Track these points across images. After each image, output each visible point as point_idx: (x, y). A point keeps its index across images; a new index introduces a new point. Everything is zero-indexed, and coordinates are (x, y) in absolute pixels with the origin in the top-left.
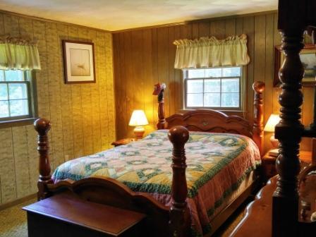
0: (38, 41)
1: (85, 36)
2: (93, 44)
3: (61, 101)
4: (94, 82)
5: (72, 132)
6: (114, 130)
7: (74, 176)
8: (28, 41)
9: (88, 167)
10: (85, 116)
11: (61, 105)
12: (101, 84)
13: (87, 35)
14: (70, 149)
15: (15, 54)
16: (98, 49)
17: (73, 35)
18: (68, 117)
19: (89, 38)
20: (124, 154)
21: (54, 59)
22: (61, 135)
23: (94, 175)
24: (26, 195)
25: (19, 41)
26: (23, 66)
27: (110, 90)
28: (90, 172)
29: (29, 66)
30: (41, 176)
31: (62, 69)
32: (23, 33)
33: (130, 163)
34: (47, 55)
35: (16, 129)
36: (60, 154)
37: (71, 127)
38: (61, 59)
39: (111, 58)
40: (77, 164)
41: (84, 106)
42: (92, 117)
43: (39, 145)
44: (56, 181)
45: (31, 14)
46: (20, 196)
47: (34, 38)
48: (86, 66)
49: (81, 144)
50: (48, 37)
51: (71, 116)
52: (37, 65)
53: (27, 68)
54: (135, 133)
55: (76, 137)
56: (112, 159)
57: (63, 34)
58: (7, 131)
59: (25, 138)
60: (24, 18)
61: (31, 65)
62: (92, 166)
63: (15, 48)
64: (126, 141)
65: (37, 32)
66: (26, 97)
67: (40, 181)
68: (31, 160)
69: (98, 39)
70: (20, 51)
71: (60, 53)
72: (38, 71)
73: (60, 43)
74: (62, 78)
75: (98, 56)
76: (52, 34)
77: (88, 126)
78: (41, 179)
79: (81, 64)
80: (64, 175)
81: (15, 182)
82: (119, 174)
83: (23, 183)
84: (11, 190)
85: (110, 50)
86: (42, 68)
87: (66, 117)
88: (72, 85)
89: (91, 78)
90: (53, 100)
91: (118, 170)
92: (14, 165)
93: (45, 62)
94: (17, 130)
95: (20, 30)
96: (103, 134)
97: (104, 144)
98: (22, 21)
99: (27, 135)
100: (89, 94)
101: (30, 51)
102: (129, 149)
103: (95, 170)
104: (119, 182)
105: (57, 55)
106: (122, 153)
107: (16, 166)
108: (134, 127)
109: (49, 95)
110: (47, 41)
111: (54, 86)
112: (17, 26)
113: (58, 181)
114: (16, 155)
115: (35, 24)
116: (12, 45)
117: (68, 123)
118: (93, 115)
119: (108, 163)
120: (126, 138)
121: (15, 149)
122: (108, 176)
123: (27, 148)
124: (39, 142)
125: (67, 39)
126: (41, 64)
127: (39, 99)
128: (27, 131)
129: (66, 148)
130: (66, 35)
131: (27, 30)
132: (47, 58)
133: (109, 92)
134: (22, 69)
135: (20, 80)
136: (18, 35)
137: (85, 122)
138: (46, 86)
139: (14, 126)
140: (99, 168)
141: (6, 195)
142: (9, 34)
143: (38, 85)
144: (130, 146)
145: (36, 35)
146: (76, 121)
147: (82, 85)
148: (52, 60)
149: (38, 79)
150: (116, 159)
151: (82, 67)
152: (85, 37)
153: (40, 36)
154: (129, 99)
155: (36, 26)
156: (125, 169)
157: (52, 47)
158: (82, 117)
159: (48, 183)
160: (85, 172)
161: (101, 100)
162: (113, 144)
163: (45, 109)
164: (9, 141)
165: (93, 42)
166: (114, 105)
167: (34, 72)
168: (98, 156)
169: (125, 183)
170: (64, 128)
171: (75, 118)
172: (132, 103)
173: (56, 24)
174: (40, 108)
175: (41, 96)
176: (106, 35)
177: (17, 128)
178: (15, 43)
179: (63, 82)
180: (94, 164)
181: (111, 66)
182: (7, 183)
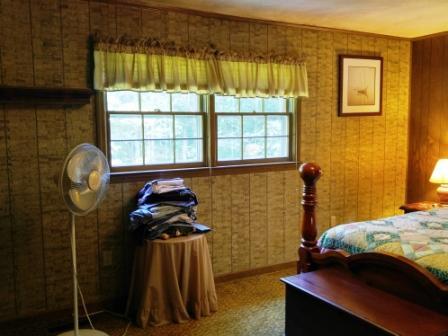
0: (308, 58)
1: (371, 47)
2: (381, 59)
3: (331, 141)
4: (379, 114)
5: (342, 184)
6: (404, 186)
7: (348, 247)
8: (295, 59)
9: (370, 237)
10: (363, 164)
11: (331, 146)
12: (388, 117)
13: (374, 46)
14: (338, 209)
15: (278, 76)
16: (388, 65)
17: (354, 47)
18: (339, 163)
19: (377, 50)
20: (424, 225)
21: (326, 83)
22: (327, 187)
23: (380, 249)
24: (279, 262)
25: (284, 59)
26: (286, 92)
27: (402, 126)
28: (373, 245)
29: (294, 93)
30: (303, 240)
31: (336, 95)
32: (290, 48)
33: (436, 240)
34: (317, 77)
35: (271, 175)
36: (325, 213)
37: (342, 177)
38: (335, 81)
39: (408, 79)
40: (353, 230)
41: (363, 149)
42: (372, 165)
43: (305, 198)
44: (323, 250)
45: (301, 22)
46: (270, 263)
47: (304, 54)
48: (370, 92)
49: (354, 203)
50: (320, 52)
51: (342, 162)
52: (304, 90)
53: (291, 95)
54: (440, 194)
55: (347, 191)
56: (406, 231)
57: (340, 46)
58: (261, 177)
59: (281, 187)
60: (293, 28)
61: (296, 90)
62: (376, 237)
63: (279, 68)
64: (423, 205)
65: (307, 47)
66: (287, 133)
67: (302, 246)
68: (287, 217)
69: (390, 51)
70: (284, 72)
71: (335, 73)
72: (305, 99)
73: (335, 59)
74: (335, 107)
75: (388, 76)
76: (326, 48)
77: (366, 178)
78: (304, 244)
79: (363, 88)
80: (334, 243)
81: (267, 243)
82: (418, 254)
83: (276, 246)
84: (261, 252)
85: (406, 67)
86: (310, 94)
87: (335, 163)
88: (348, 118)
89: (375, 108)
90: (321, 138)
91: (418, 248)
92: (266, 220)
93: (314, 85)
94: (273, 177)
95: (285, 44)
96: (386, 192)
97: (387, 207)
98: (289, 32)
99: (284, 184)
100: (371, 131)
101: (296, 72)
102: (431, 219)
103: (381, 242)
104: (420, 266)
105: (331, 76)
106: (422, 224)
107: (269, 223)
108: (438, 185)
109: (317, 132)
110: (319, 58)
111: (323, 119)
112: (283, 39)
113: (326, 250)
114: (270, 208)
115: (305, 35)
116: (275, 65)
117: (338, 172)
118: (374, 163)
119: (401, 235)
120: (423, 200)
121: (269, 201)
122: (401, 254)
123: (283, 201)
124: (304, 194)
125: (345, 53)
126: (310, 90)
127: (303, 137)
128: (284, 179)
129: (332, 206)
130: (345, 48)
131: (295, 43)
132: (317, 81)
133: (401, 129)
134: (285, 96)
135: (280, 111)
136: (283, 52)
137: (362, 172)
138: (313, 119)
139: (271, 170)
140: (387, 241)
141: (256, 258)
142: (273, 51)
143: (303, 117)
144: (432, 214)
145: (304, 50)
146: (350, 170)
147: (362, 118)
148: (323, 84)
149: (304, 110)
150: (411, 231)
151: (363, 92)
152: (372, 49)
153: (309, 51)
154: (431, 141)
155: (307, 38)
156: (428, 249)
157: (324, 65)
158: (358, 164)
159: (313, 251)
160: (366, 244)
161: (387, 141)
162: (402, 208)
163: (310, 150)
164: (263, 189)
165: (382, 55)
166: (406, 150)
167: (299, 101)
168: (383, 223)
169: (429, 269)
170: (333, 178)
171: (347, 165)
172: (436, 147)
173: (333, 33)
174: (303, 149)
175: (305, 133)
176: (403, 44)
177: (272, 173)
178: (279, 62)
179: (335, 113)
180: (378, 233)
181: (407, 90)
182: (258, 243)
